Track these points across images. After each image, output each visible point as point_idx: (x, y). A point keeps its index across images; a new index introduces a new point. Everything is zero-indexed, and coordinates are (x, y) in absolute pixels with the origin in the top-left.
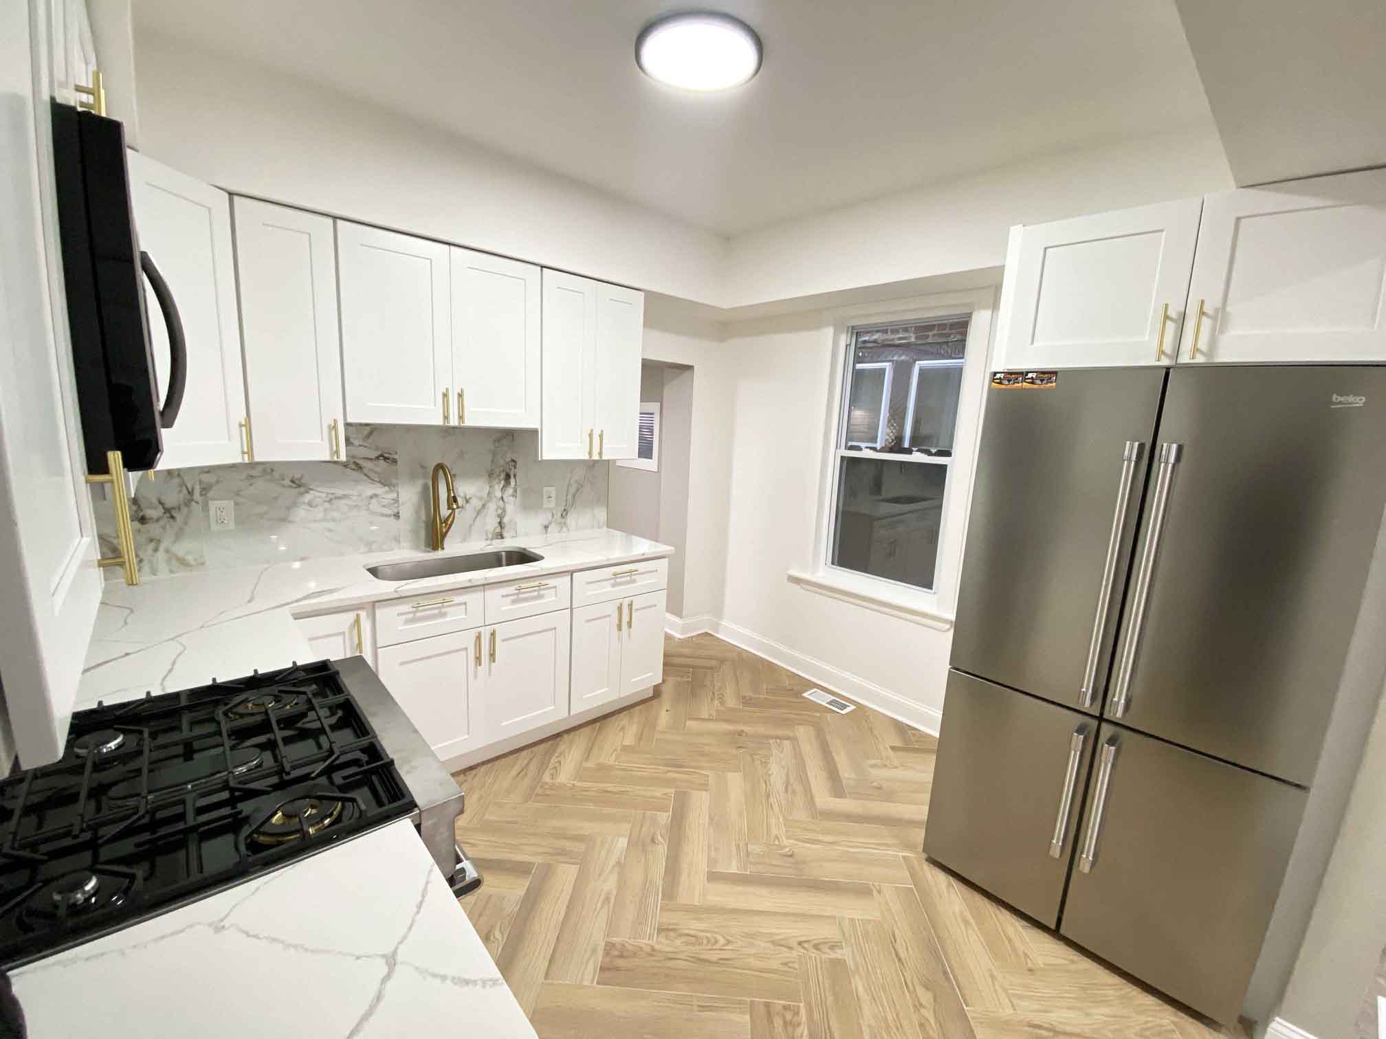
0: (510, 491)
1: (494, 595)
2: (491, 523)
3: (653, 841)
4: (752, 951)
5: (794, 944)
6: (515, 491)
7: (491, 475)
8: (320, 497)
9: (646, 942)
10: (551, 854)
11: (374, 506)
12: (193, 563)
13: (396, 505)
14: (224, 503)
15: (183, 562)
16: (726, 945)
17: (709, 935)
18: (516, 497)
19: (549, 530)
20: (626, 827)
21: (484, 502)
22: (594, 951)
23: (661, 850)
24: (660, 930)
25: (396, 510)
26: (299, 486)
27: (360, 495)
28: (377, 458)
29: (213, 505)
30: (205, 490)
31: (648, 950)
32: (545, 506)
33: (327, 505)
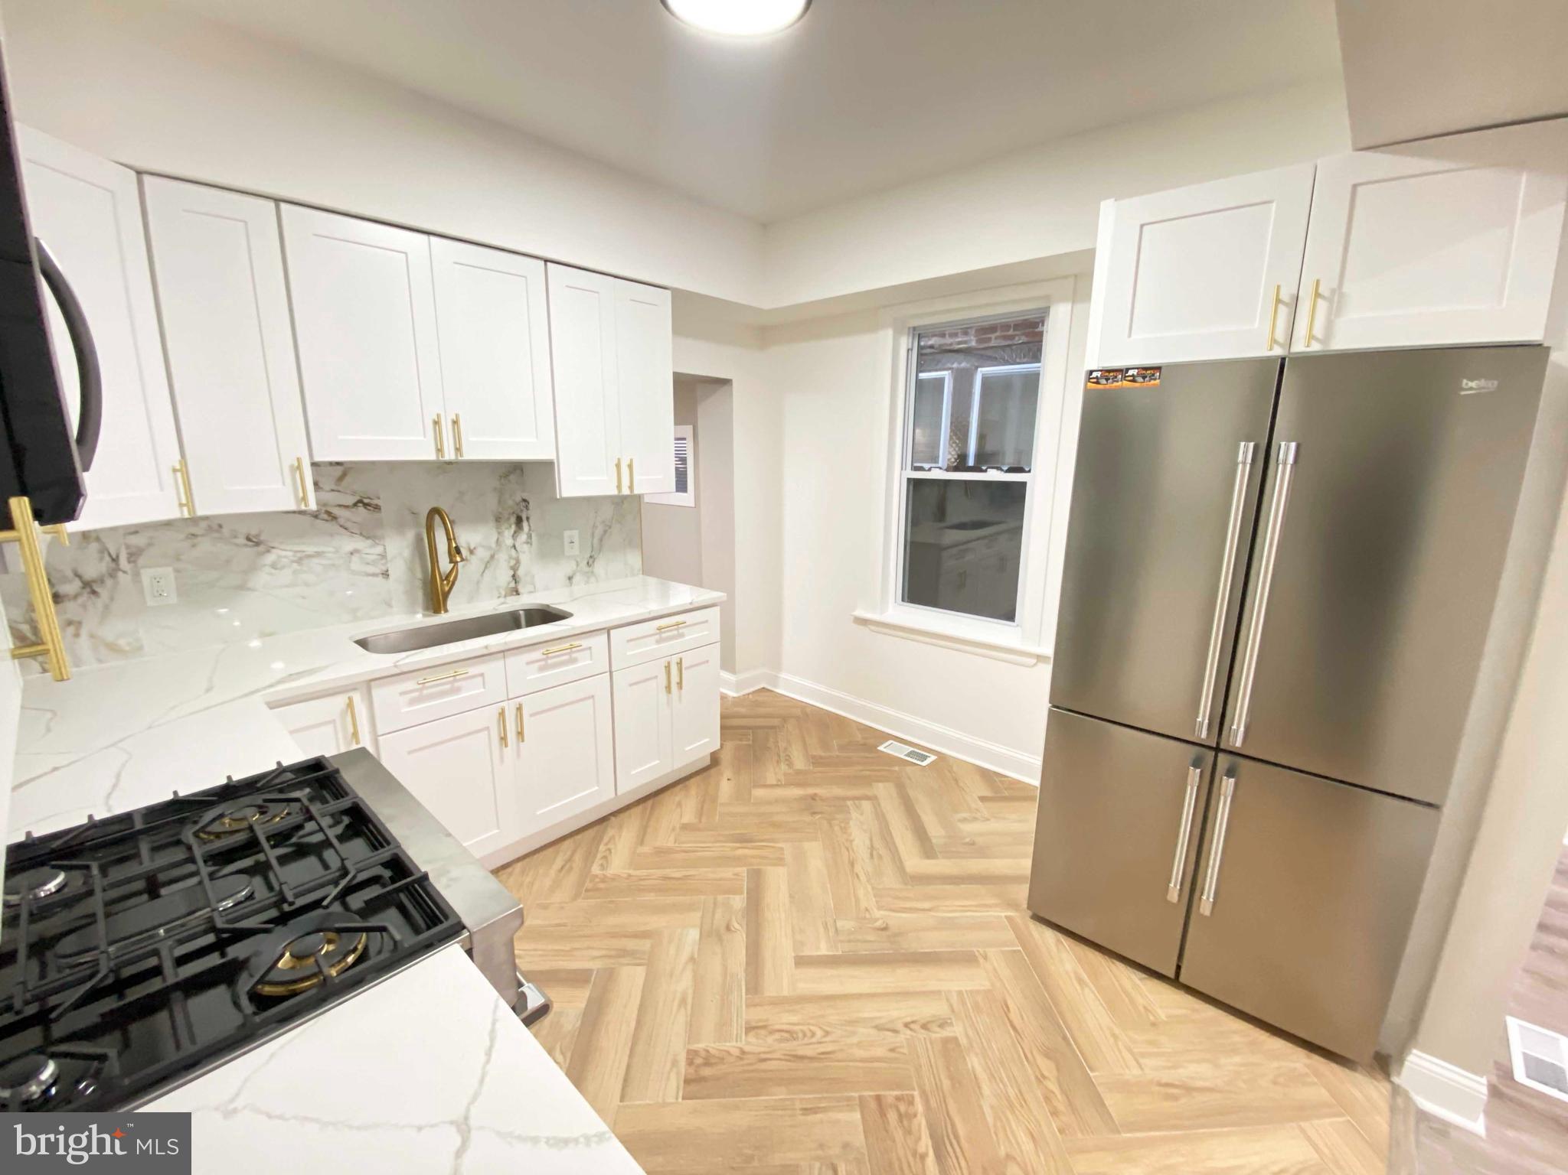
0: (523, 537)
1: (516, 662)
2: (504, 577)
3: (728, 928)
4: (855, 1040)
5: (899, 1026)
6: (530, 536)
7: (498, 519)
8: (285, 557)
9: (734, 1044)
10: (610, 957)
11: (356, 563)
12: (127, 648)
13: (383, 561)
14: (160, 570)
15: (113, 648)
16: (824, 1036)
17: (805, 1028)
18: (531, 544)
19: (574, 580)
20: (697, 916)
21: (492, 553)
22: (675, 1063)
23: (739, 941)
24: (750, 1029)
25: (384, 568)
26: (257, 544)
27: (337, 552)
28: (355, 505)
29: (146, 575)
30: (134, 555)
31: (736, 1052)
32: (567, 554)
33: (295, 565)
